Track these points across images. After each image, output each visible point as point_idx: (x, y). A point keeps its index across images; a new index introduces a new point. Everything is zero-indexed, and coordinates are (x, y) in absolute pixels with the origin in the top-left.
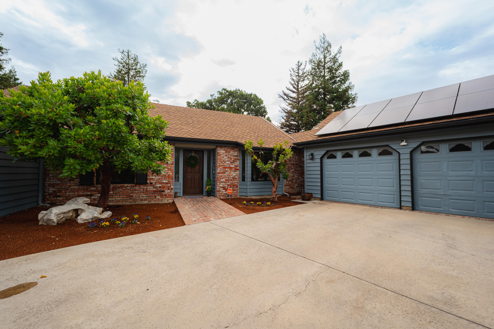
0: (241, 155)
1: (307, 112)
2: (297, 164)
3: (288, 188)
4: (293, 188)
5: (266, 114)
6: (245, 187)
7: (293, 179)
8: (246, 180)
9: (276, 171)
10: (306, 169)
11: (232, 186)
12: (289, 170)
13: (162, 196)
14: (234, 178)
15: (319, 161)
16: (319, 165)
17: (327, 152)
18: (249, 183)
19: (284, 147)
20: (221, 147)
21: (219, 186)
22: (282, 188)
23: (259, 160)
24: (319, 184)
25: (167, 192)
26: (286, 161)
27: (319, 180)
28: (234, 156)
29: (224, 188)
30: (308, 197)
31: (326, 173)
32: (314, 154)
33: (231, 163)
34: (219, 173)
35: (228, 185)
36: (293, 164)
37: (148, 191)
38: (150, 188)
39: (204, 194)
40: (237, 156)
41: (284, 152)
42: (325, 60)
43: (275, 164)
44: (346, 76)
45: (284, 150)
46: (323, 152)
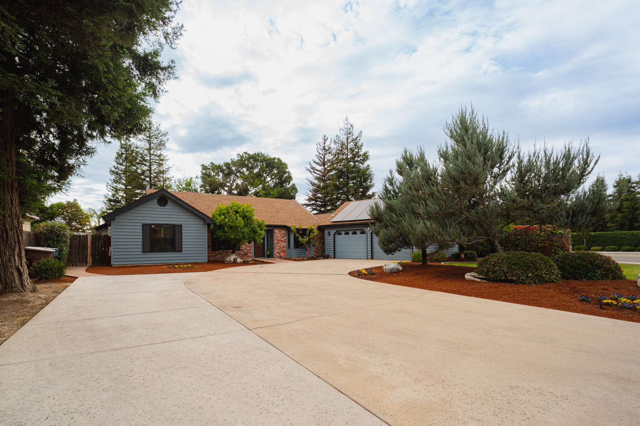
0: (287, 233)
1: (331, 190)
2: (321, 238)
3: (316, 253)
4: (319, 253)
5: (291, 180)
6: (290, 252)
7: (319, 247)
8: (291, 248)
9: (308, 242)
10: (326, 241)
11: (283, 251)
12: (316, 242)
13: (247, 257)
14: (283, 247)
15: (333, 236)
16: (333, 238)
17: (337, 231)
18: (292, 250)
19: (313, 228)
20: (276, 228)
21: (276, 251)
22: (312, 252)
23: (300, 236)
24: (333, 249)
25: (249, 254)
26: (314, 236)
27: (333, 247)
28: (283, 233)
29: (278, 252)
30: (327, 257)
31: (337, 243)
32: (331, 232)
33: (282, 238)
34: (276, 244)
35: (280, 251)
36: (319, 238)
37: (240, 254)
38: (242, 252)
39: (265, 257)
40: (285, 233)
41: (313, 231)
42: (347, 141)
43: (308, 238)
44: (366, 157)
45: (313, 230)
46: (335, 231)
